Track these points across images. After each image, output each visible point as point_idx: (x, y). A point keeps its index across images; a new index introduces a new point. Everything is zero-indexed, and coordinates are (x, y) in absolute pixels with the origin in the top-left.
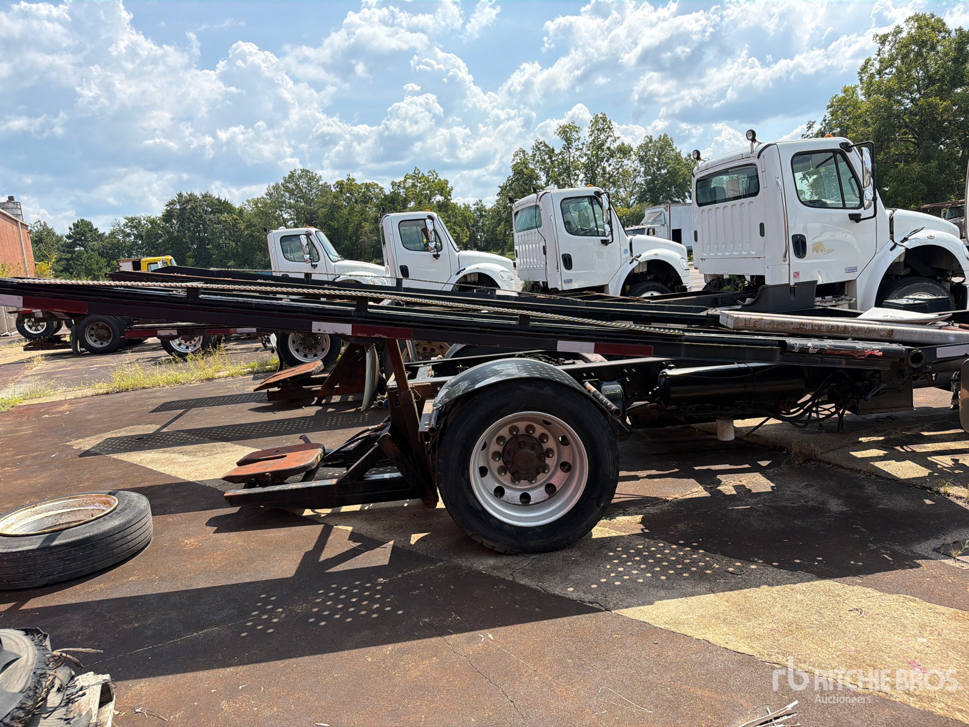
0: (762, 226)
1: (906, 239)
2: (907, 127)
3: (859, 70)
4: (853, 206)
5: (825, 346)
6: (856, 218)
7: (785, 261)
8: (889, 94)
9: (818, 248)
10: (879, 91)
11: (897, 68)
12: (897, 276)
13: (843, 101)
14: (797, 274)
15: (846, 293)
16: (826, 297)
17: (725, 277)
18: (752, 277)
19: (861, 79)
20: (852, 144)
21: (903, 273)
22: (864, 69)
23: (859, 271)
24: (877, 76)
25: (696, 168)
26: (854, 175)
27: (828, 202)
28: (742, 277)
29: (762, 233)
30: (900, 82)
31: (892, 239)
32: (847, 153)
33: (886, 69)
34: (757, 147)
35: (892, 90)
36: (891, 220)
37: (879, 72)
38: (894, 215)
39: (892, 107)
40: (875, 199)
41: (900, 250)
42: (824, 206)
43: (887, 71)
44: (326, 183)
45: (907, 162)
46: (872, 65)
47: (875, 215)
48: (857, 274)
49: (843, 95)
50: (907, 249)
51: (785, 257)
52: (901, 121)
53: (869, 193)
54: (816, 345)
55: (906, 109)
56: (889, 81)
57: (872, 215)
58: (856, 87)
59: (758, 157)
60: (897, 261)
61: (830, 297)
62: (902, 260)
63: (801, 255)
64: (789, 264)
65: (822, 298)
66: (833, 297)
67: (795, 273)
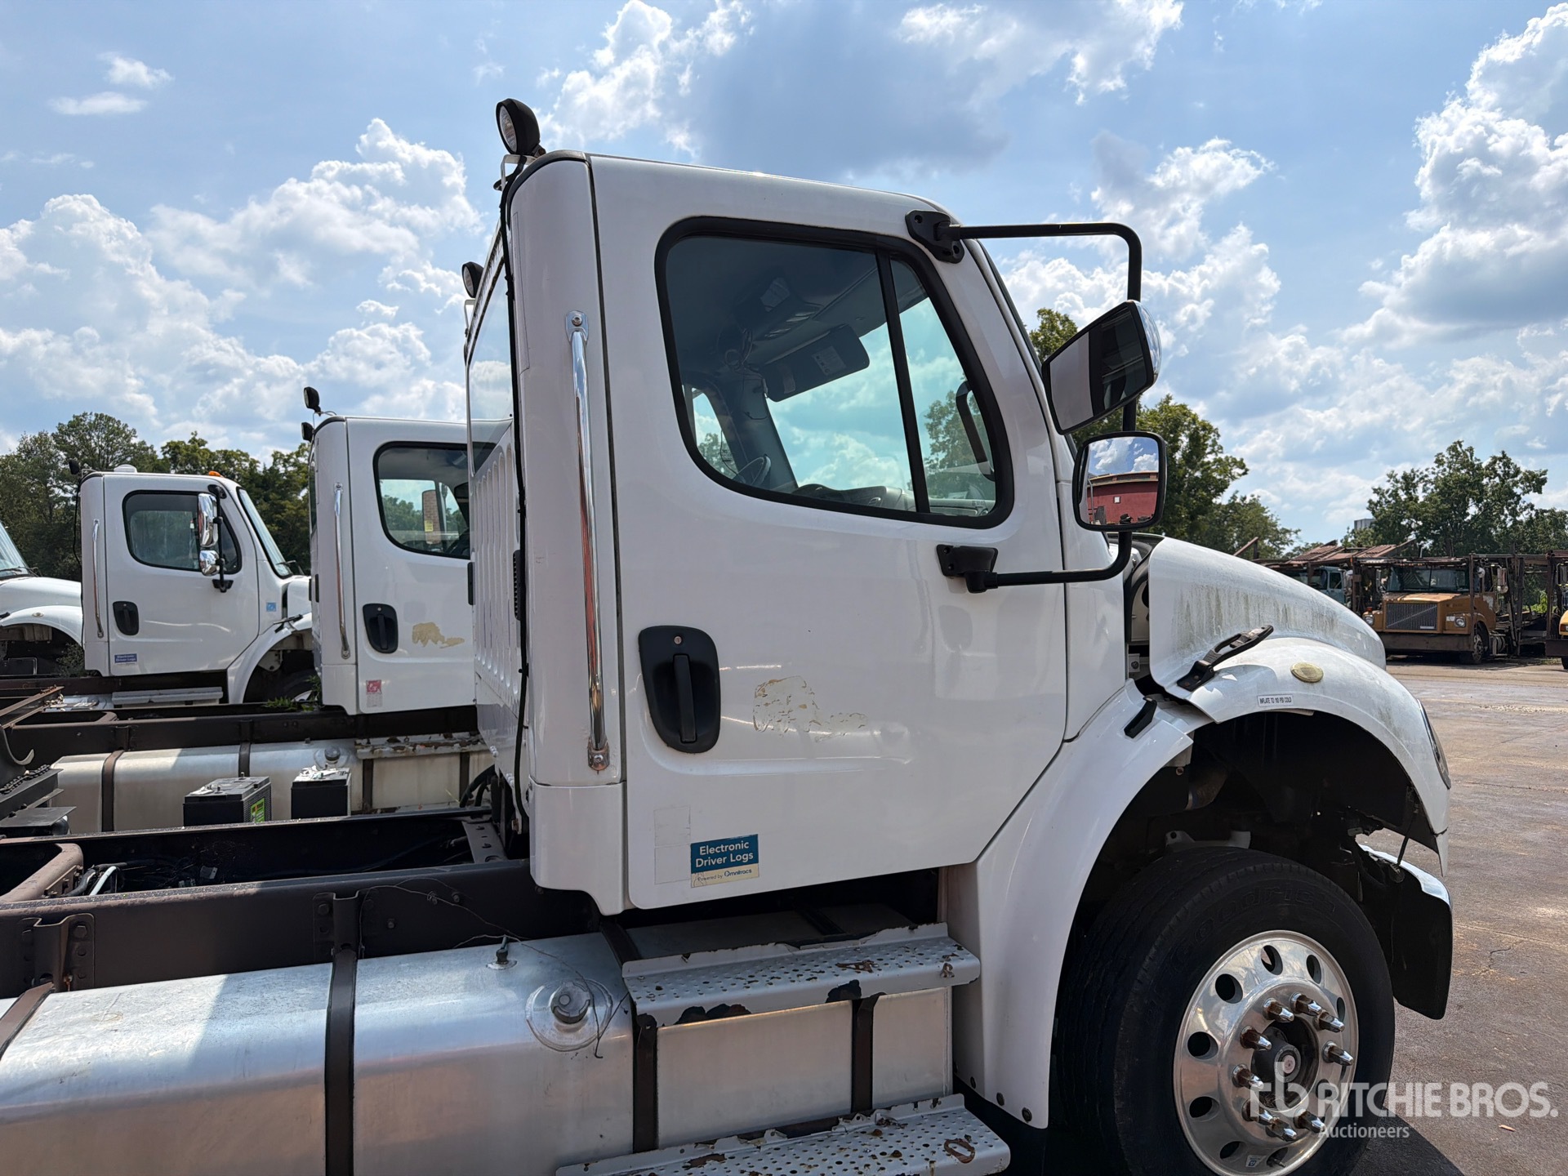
7: (345, 657)
9: (427, 633)
14: (372, 685)
16: (455, 735)
44: (144, 443)
51: (343, 648)
63: (384, 646)
64: (356, 664)
65: (446, 737)
66: (471, 735)
67: (370, 682)
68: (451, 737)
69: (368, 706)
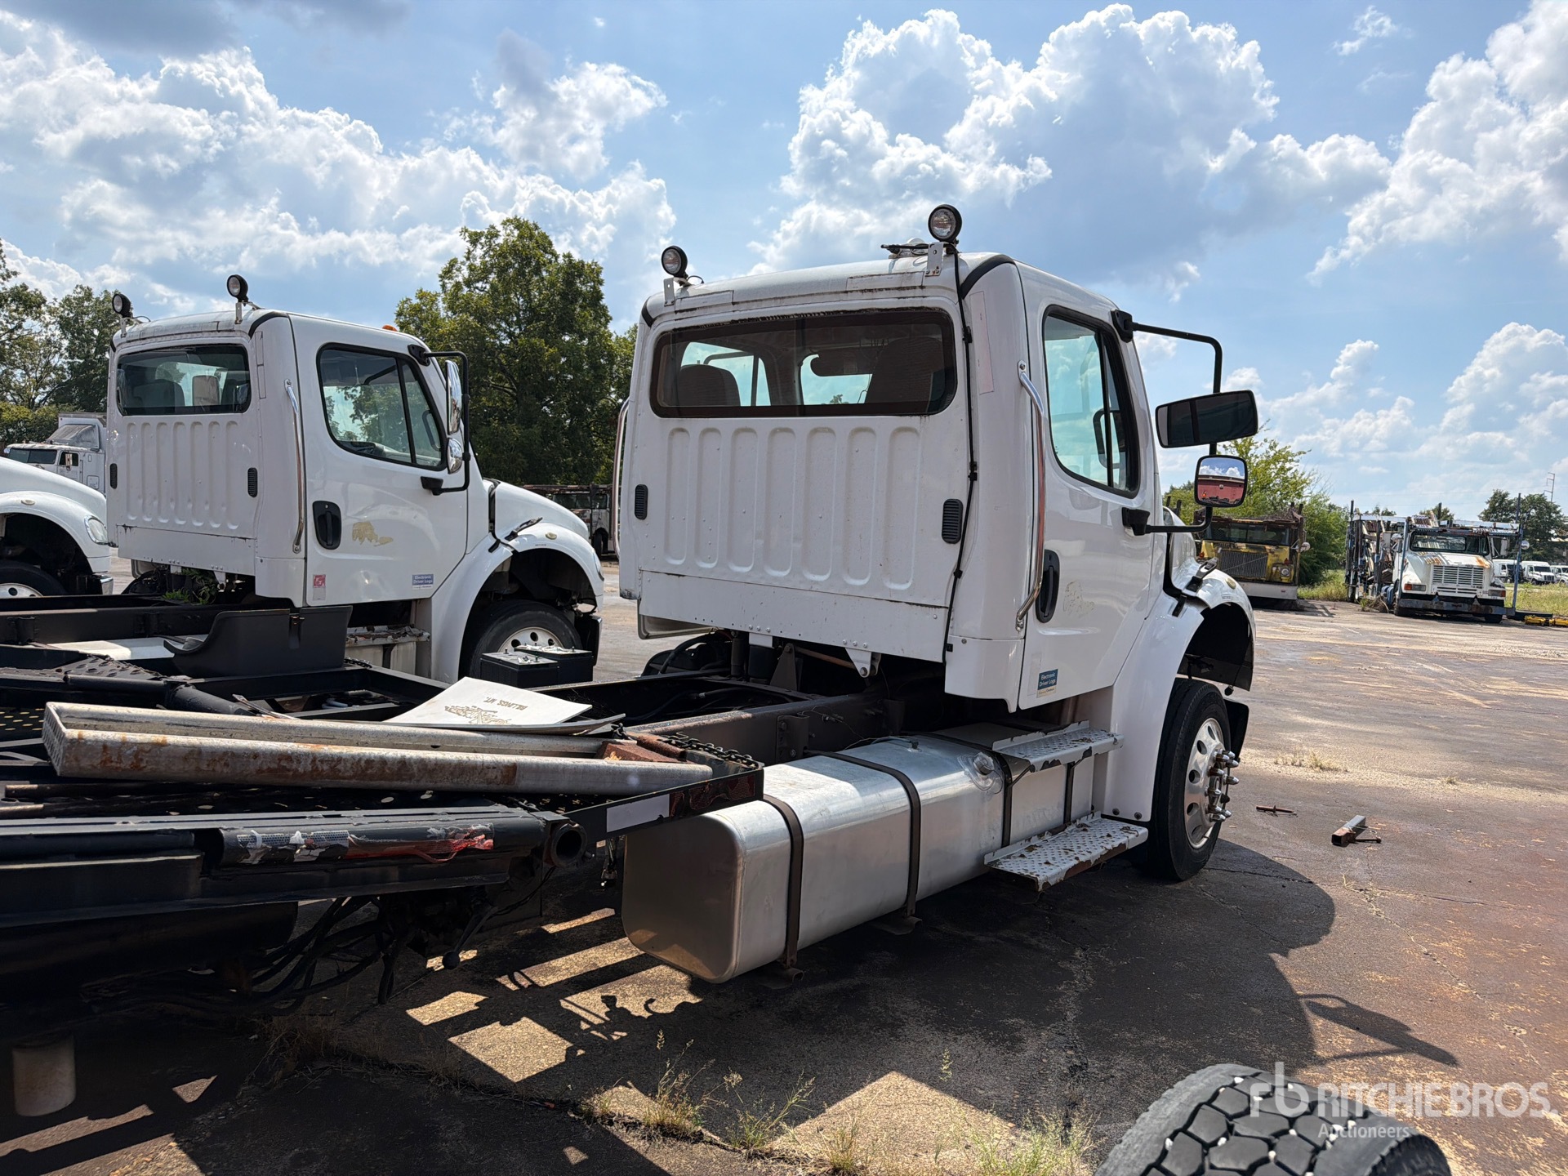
0: (252, 474)
1: (513, 535)
2: (503, 371)
3: (441, 273)
4: (429, 464)
5: (344, 837)
6: (433, 486)
7: (296, 551)
8: (481, 316)
9: (364, 531)
10: (466, 309)
11: (492, 286)
12: (497, 596)
13: (417, 310)
14: (320, 580)
15: (412, 622)
16: (376, 628)
17: (173, 570)
18: (230, 576)
19: (444, 286)
20: (430, 351)
21: (506, 590)
22: (447, 273)
23: (437, 581)
24: (466, 289)
25: (119, 333)
26: (433, 410)
27: (386, 450)
28: (208, 574)
29: (253, 490)
30: (496, 306)
31: (492, 531)
32: (421, 367)
33: (478, 281)
34: (249, 314)
35: (485, 314)
36: (492, 499)
37: (468, 283)
38: (496, 490)
39: (484, 337)
40: (466, 457)
41: (504, 553)
42: (379, 455)
43: (479, 285)
45: (502, 421)
46: (459, 270)
47: (465, 487)
48: (433, 587)
49: (418, 301)
50: (515, 552)
51: (298, 543)
52: (496, 361)
53: (456, 445)
54: (316, 838)
55: (502, 346)
56: (481, 298)
57: (462, 484)
58: (437, 295)
59: (251, 333)
60: (500, 570)
61: (384, 628)
62: (506, 569)
63: (330, 542)
64: (306, 559)
65: (368, 630)
66: (389, 628)
67: (317, 576)
68: (373, 630)
69: (314, 599)
